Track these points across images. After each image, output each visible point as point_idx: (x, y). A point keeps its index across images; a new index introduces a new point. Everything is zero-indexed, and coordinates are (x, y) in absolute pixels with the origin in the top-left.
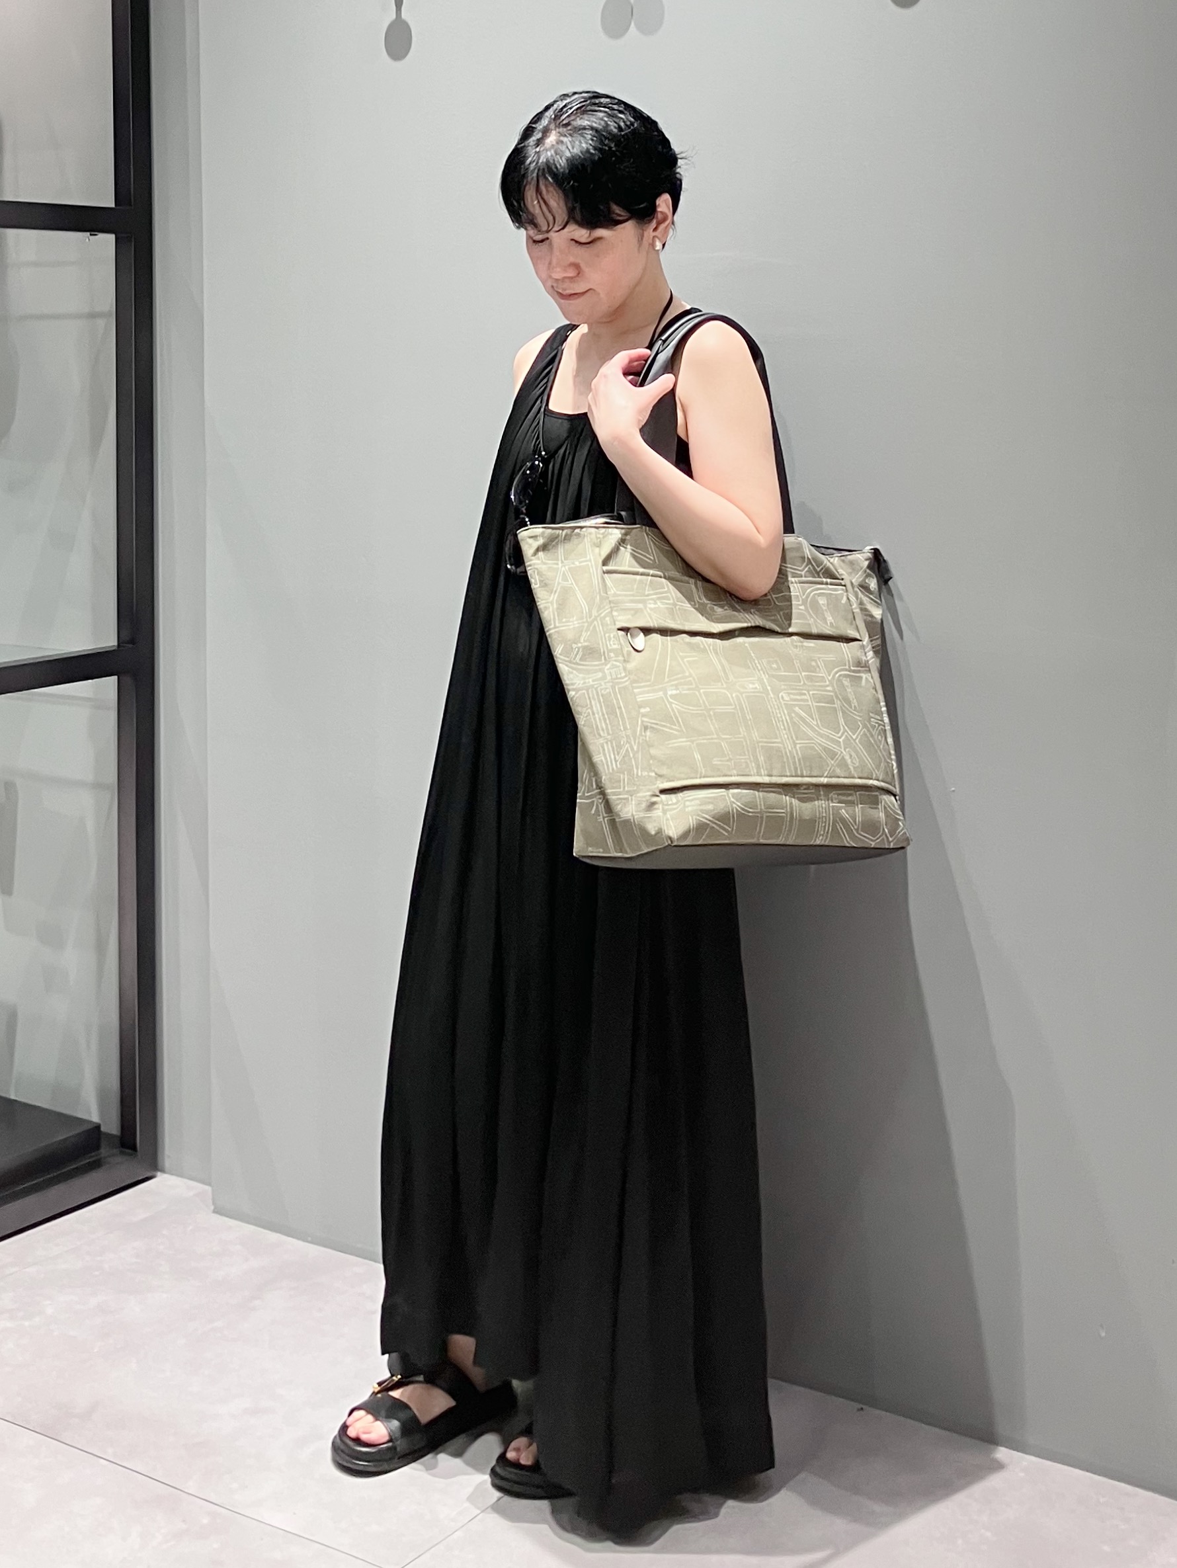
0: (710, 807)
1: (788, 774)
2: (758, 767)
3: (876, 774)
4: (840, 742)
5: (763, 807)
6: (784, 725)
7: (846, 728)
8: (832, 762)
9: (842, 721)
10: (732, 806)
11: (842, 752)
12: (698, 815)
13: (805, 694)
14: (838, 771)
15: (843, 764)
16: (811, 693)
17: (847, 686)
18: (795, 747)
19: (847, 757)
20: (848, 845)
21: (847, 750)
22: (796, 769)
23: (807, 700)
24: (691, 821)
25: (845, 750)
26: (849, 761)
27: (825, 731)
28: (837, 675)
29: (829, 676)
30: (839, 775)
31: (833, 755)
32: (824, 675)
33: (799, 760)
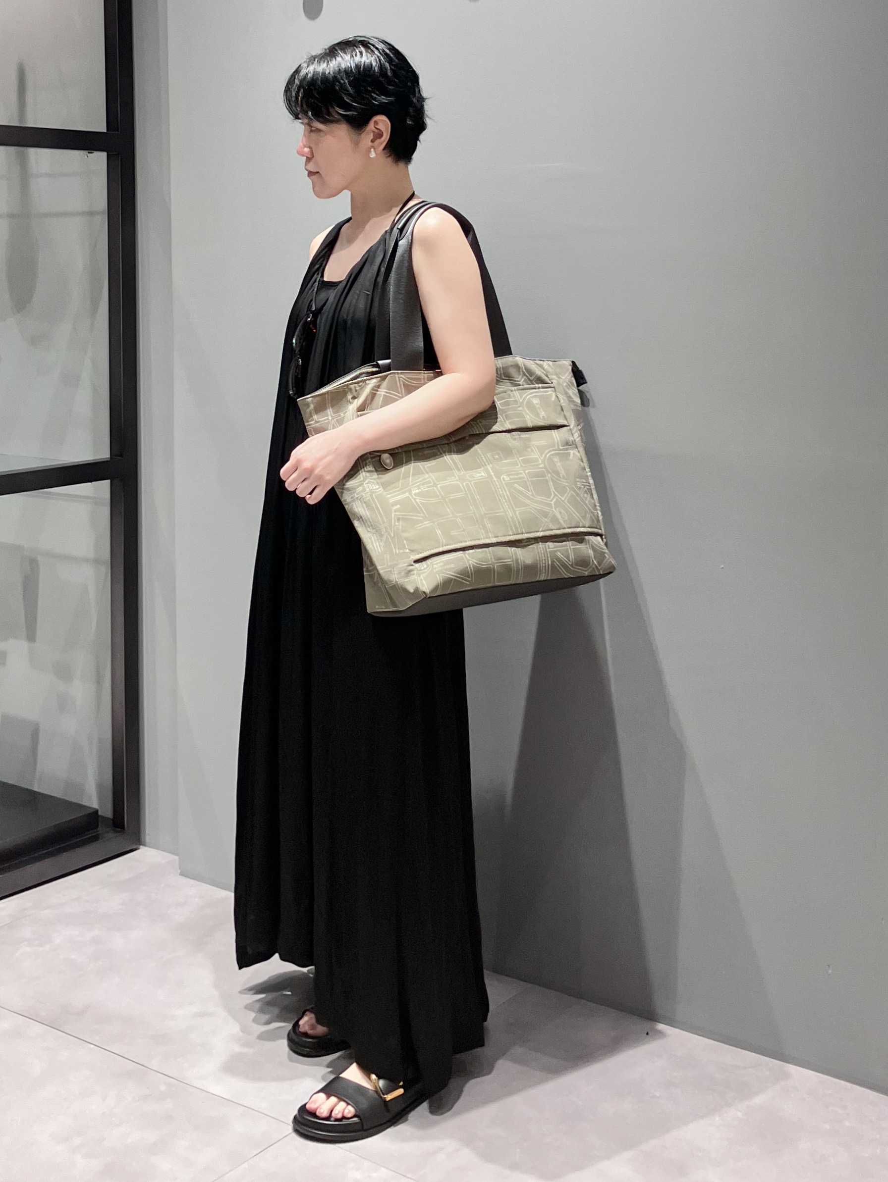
0: (452, 566)
1: (511, 534)
2: (487, 532)
3: (583, 523)
4: (551, 504)
5: (493, 560)
6: (505, 499)
7: (556, 493)
8: (546, 520)
9: (552, 489)
10: (468, 562)
11: (553, 511)
12: (443, 573)
13: (521, 473)
14: (551, 526)
15: (554, 520)
16: (526, 472)
17: (556, 462)
18: (515, 513)
19: (558, 515)
20: (566, 577)
21: (557, 509)
22: (516, 528)
23: (524, 478)
24: (439, 579)
25: (555, 509)
26: (559, 517)
27: (539, 498)
28: (548, 455)
29: (541, 457)
30: (552, 528)
31: (546, 515)
32: (537, 456)
33: (519, 522)
